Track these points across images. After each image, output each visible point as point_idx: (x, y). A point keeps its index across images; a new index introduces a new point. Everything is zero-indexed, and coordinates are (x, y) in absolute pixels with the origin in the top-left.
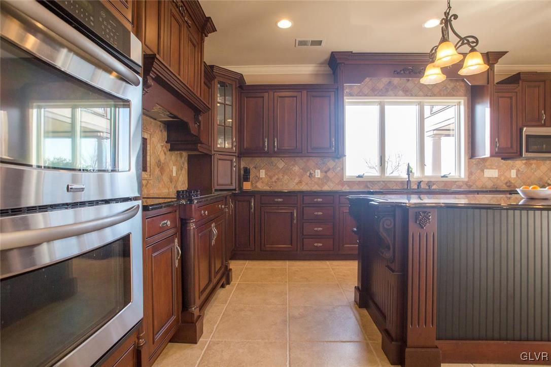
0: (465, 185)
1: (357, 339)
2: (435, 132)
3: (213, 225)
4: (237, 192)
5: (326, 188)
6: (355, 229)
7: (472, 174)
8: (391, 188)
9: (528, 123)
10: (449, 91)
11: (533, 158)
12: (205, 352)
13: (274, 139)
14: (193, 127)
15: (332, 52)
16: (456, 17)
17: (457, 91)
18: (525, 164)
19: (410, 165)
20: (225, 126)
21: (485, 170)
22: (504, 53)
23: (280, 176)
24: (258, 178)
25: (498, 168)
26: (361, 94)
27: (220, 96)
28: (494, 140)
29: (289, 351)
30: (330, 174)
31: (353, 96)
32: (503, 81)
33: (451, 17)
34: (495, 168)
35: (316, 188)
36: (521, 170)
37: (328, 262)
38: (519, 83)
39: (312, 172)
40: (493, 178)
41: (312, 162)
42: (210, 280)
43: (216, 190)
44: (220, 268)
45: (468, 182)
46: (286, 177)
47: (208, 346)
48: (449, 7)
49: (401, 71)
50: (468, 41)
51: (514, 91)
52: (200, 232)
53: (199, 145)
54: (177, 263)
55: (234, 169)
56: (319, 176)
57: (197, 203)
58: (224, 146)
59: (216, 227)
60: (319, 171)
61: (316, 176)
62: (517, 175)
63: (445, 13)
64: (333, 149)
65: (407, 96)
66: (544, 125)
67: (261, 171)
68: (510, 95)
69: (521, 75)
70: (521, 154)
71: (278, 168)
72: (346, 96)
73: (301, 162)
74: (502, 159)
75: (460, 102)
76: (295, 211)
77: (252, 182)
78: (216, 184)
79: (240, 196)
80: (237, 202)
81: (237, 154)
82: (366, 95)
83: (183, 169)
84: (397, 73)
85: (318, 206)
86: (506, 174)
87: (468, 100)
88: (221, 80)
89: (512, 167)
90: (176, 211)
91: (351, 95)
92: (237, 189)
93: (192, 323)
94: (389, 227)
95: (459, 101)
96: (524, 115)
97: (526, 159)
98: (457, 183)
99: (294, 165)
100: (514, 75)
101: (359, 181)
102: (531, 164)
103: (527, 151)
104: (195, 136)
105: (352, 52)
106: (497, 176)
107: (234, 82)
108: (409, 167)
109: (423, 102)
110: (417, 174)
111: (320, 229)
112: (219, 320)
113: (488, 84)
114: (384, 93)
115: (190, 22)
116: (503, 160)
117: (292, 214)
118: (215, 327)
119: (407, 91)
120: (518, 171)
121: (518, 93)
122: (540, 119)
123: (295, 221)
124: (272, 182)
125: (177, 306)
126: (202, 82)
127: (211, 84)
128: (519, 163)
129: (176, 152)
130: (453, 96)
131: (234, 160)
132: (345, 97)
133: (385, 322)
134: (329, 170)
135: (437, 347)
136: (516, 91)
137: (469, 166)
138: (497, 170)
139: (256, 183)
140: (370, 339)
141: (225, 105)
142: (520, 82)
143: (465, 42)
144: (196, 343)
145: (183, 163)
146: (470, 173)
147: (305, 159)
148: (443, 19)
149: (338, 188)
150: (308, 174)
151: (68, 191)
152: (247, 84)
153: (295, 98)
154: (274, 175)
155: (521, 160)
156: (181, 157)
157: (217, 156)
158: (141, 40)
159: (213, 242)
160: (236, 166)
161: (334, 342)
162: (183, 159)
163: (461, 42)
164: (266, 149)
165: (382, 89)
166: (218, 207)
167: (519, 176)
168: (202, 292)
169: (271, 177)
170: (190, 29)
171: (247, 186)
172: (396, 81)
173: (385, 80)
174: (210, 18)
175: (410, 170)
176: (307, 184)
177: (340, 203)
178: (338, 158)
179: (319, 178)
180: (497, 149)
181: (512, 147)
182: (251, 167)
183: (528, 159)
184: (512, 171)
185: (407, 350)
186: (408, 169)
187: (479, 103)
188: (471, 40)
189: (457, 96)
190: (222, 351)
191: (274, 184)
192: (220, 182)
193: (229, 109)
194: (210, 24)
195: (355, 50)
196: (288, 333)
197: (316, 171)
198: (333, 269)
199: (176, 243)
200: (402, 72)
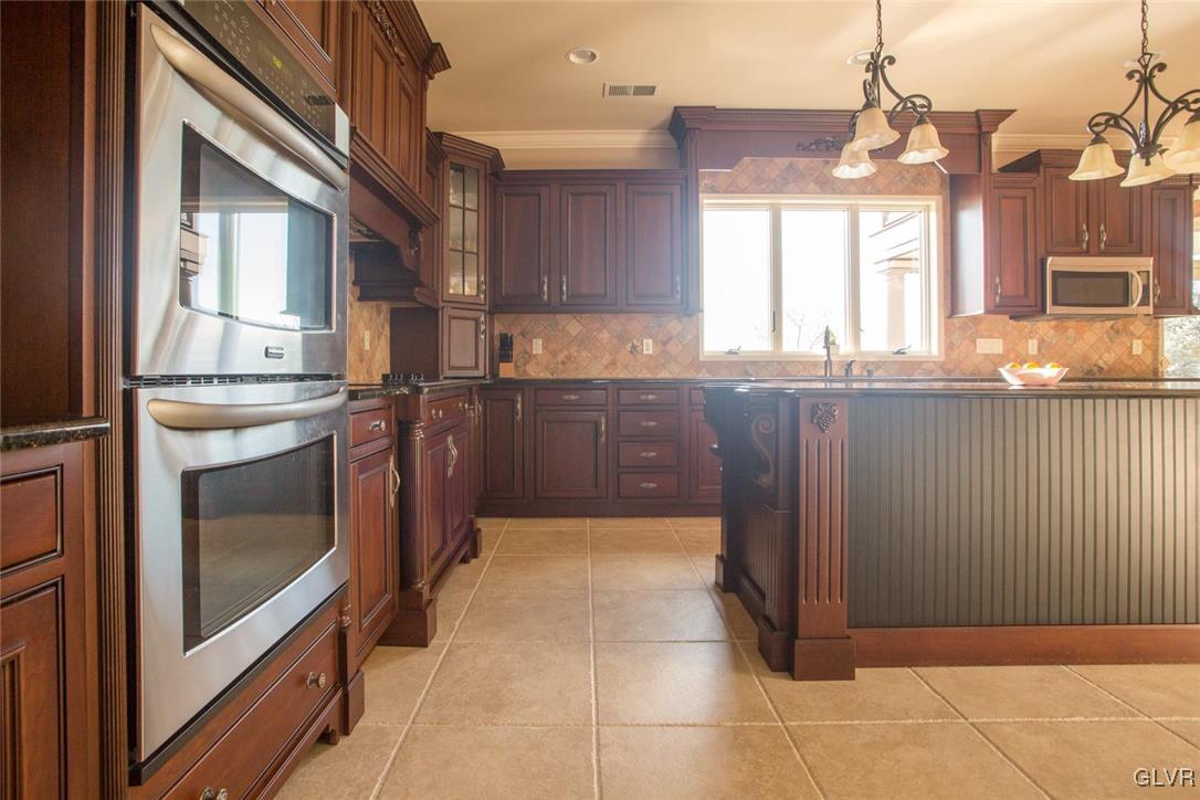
0: (940, 371)
1: (716, 637)
2: (893, 263)
3: (450, 439)
4: (488, 382)
5: (664, 375)
6: (716, 446)
7: (952, 348)
8: (794, 373)
9: (1057, 249)
10: (907, 183)
11: (1069, 317)
12: (444, 658)
13: (561, 278)
14: (408, 254)
15: (676, 108)
16: (892, 60)
17: (923, 185)
18: (1056, 328)
19: (830, 328)
20: (464, 252)
21: (978, 340)
22: (1009, 113)
23: (573, 350)
24: (529, 356)
25: (1004, 335)
26: (732, 189)
27: (455, 192)
28: (993, 280)
29: (595, 655)
30: (671, 347)
31: (718, 192)
32: (1009, 166)
33: (883, 62)
34: (997, 335)
35: (644, 374)
36: (1049, 340)
37: (668, 521)
38: (1038, 171)
39: (635, 342)
40: (993, 355)
41: (636, 323)
42: (444, 541)
43: (446, 378)
44: (461, 525)
45: (944, 363)
46: (584, 353)
47: (448, 650)
48: (881, 44)
49: (811, 144)
50: (913, 103)
51: (1028, 185)
52: (431, 448)
53: (417, 289)
54: (392, 499)
55: (482, 337)
56: (651, 352)
57: (428, 393)
58: (461, 292)
59: (455, 443)
60: (650, 341)
61: (645, 352)
62: (1039, 349)
63: (872, 54)
64: (679, 296)
65: (825, 192)
66: (1087, 253)
67: (534, 341)
68: (1021, 193)
69: (1043, 156)
70: (1043, 310)
71: (568, 334)
72: (703, 192)
73: (614, 323)
74: (1011, 318)
75: (928, 206)
76: (603, 420)
77: (516, 364)
78: (446, 368)
79: (495, 391)
80: (488, 402)
81: (487, 308)
82: (743, 192)
83: (383, 337)
84: (804, 150)
85: (647, 409)
86: (1019, 348)
87: (944, 201)
88: (456, 160)
89: (1030, 335)
90: (390, 407)
91: (713, 190)
92: (488, 377)
93: (421, 610)
94: (768, 432)
95: (926, 203)
96: (1049, 232)
97: (1055, 319)
98: (924, 366)
99: (600, 330)
100: (1031, 154)
101: (731, 362)
102: (1066, 329)
103: (1055, 303)
104: (410, 271)
105: (714, 107)
106: (1001, 352)
107: (483, 166)
108: (827, 334)
109: (857, 205)
110: (845, 348)
111: (652, 454)
112: (464, 613)
113: (980, 171)
114: (778, 186)
115: (402, 55)
116: (1011, 321)
117: (597, 424)
118: (457, 623)
119: (824, 183)
120: (1042, 342)
121: (1037, 191)
122: (1078, 241)
123: (603, 439)
124: (558, 363)
125: (393, 579)
126: (424, 167)
127: (438, 169)
128: (1043, 327)
129: (370, 303)
130: (916, 193)
131: (482, 319)
132: (701, 195)
133: (764, 603)
134: (670, 338)
135: (848, 637)
136: (1033, 185)
137: (948, 330)
138: (1001, 340)
139: (525, 364)
140: (738, 638)
141: (464, 209)
142: (1042, 168)
143: (909, 105)
144: (426, 646)
145: (383, 327)
146: (950, 347)
147: (623, 317)
148: (870, 63)
149: (690, 375)
150: (629, 347)
151: (267, 356)
152: (507, 168)
153: (603, 198)
154: (561, 350)
155: (1048, 320)
156: (379, 313)
157: (448, 312)
158: (346, 113)
159: (450, 471)
160: (485, 331)
161: (675, 642)
162: (382, 316)
163: (901, 106)
164: (546, 297)
165: (774, 180)
166: (457, 406)
167: (1044, 351)
168: (434, 559)
169: (554, 354)
170: (402, 67)
171: (506, 371)
172: (803, 162)
173: (781, 162)
174: (439, 44)
175: (831, 339)
176: (626, 367)
177: (690, 404)
178: (688, 316)
179: (650, 356)
180: (998, 298)
181: (1026, 294)
182: (515, 332)
183: (1059, 317)
184: (1030, 341)
185: (797, 642)
186: (827, 338)
187: (963, 208)
188: (918, 101)
189: (923, 194)
190: (475, 656)
191: (560, 366)
192: (455, 363)
193: (472, 218)
194: (440, 56)
195: (722, 102)
196: (591, 631)
197: (645, 341)
198: (676, 532)
199: (391, 464)
200: (814, 147)
